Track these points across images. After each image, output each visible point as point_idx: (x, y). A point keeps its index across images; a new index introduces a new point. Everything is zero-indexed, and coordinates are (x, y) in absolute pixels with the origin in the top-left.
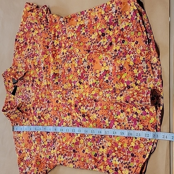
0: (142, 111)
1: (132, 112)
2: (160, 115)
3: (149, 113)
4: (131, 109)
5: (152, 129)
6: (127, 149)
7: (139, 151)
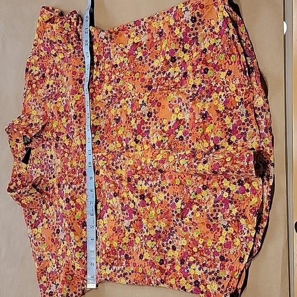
1: (221, 189)
2: (269, 194)
3: (250, 189)
4: (220, 183)
5: (251, 215)
6: (213, 248)
7: (232, 251)
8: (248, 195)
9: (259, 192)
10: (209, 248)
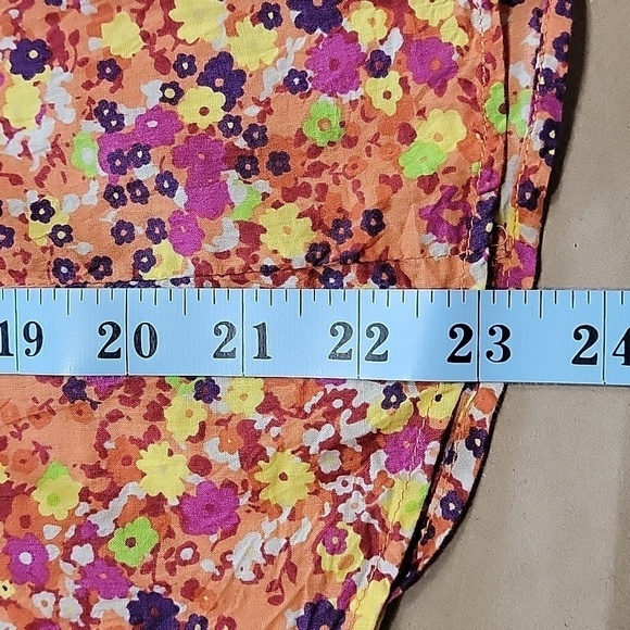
0: (302, 41)
1: (161, 64)
2: (550, 62)
3: (393, 47)
4: (154, 19)
5: (440, 250)
7: (247, 550)
8: (379, 102)
9: (475, 58)
10: (50, 532)
